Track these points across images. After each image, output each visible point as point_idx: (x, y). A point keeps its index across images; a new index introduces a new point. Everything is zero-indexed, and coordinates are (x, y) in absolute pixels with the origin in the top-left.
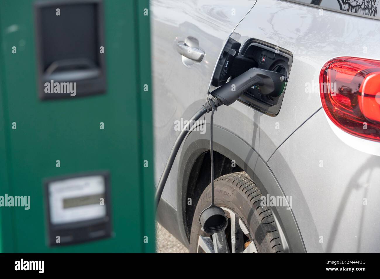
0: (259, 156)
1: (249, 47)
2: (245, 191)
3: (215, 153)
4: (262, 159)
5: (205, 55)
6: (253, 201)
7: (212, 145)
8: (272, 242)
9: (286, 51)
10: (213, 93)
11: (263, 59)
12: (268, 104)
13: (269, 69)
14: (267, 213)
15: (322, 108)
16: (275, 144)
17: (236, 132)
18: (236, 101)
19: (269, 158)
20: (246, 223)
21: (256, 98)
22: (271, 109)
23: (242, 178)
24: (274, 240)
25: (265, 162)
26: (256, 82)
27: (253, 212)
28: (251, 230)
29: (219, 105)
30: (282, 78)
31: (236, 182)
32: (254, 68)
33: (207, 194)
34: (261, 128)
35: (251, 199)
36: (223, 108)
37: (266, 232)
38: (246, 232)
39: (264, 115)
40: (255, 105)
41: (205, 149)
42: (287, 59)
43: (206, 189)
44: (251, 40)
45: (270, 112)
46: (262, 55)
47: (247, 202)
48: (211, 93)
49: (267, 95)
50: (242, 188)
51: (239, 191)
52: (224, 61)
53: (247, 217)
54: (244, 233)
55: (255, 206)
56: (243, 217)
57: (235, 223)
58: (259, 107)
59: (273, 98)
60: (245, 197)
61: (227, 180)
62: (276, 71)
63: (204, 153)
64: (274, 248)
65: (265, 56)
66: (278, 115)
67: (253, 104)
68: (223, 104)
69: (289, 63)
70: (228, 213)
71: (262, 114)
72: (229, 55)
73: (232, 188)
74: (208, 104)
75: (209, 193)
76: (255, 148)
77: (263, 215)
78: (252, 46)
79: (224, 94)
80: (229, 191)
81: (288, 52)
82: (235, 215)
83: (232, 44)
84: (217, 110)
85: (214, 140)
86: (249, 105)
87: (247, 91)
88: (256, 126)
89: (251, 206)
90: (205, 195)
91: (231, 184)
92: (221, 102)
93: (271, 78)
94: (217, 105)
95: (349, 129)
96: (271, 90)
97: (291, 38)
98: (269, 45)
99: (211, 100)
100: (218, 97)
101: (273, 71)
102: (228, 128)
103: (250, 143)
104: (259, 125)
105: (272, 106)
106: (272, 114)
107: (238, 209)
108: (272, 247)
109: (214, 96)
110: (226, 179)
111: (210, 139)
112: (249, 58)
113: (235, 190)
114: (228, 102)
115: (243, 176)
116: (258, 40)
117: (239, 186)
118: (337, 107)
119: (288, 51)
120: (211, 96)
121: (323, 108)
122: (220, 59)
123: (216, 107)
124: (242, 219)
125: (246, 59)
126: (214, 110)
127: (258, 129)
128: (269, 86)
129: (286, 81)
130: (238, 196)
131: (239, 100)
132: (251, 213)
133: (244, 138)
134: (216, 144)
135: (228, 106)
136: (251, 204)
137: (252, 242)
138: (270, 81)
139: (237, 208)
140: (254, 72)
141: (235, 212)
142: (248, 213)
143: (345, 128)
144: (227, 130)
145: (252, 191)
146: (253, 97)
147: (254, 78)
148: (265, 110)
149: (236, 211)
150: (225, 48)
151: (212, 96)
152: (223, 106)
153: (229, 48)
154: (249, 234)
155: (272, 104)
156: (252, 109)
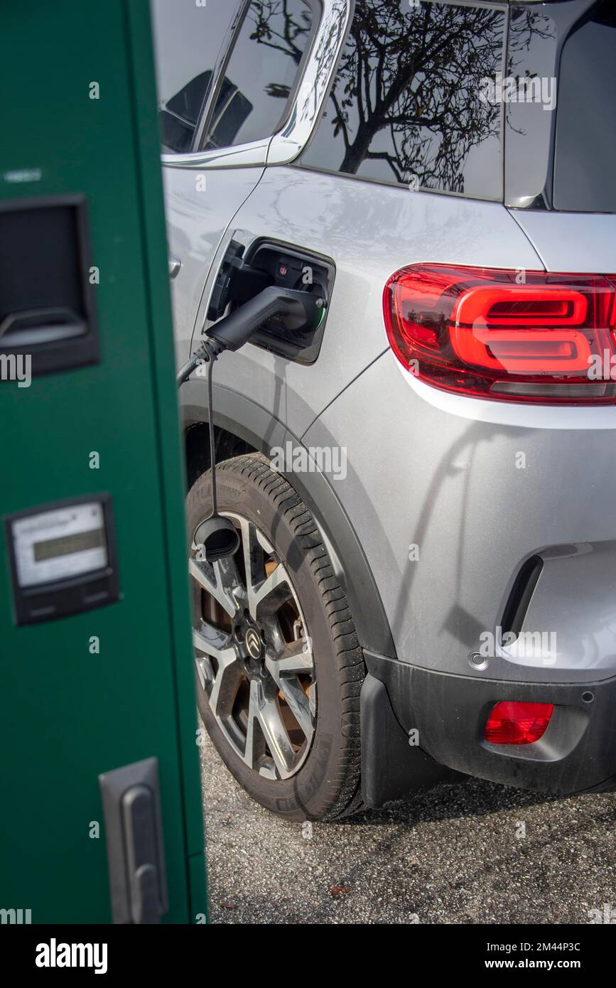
0: (288, 429)
1: (258, 251)
2: (263, 485)
3: (216, 429)
4: (292, 433)
5: (182, 265)
6: (278, 501)
7: (211, 418)
8: (314, 564)
9: (323, 258)
10: (210, 332)
11: (283, 271)
12: (295, 345)
13: (294, 288)
14: (303, 518)
15: (389, 348)
16: (314, 409)
17: (245, 392)
18: (247, 343)
19: (304, 432)
20: (269, 535)
21: (275, 336)
22: (302, 353)
23: (256, 465)
24: (316, 561)
25: (297, 438)
26: (277, 310)
27: (280, 518)
28: (278, 548)
29: (220, 351)
30: (320, 302)
31: (248, 471)
32: (271, 287)
33: (198, 492)
34: (289, 384)
35: (275, 498)
36: (226, 355)
37: (304, 549)
38: (268, 549)
39: (292, 362)
40: (276, 348)
41: (193, 421)
42: (326, 270)
43: (196, 483)
44: (261, 240)
45: (301, 358)
46: (281, 264)
47: (268, 502)
48: (206, 332)
49: (293, 331)
50: (258, 480)
51: (254, 485)
52: (224, 278)
53: (270, 526)
54: (264, 551)
55: (282, 508)
56: (263, 525)
57: (250, 535)
58: (282, 351)
59: (305, 335)
60: (264, 494)
61: (231, 468)
62: (306, 291)
63: (191, 426)
64: (318, 573)
65: (286, 266)
66: (316, 363)
67: (272, 346)
68: (226, 349)
69: (329, 276)
70: (238, 521)
71: (287, 361)
72: (231, 268)
73: (240, 481)
74: (201, 350)
75: (202, 490)
76: (280, 417)
77: (296, 522)
78: (264, 249)
79: (227, 334)
80: (238, 487)
81: (326, 258)
82: (250, 524)
83: (235, 249)
84: (217, 359)
85: (213, 409)
86: (265, 348)
87: (262, 326)
88: (279, 382)
89: (276, 510)
90: (195, 493)
91: (239, 475)
92: (222, 347)
93: (301, 303)
94: (217, 352)
95: (437, 381)
96: (301, 322)
97: (313, 231)
98: (293, 247)
99: (207, 343)
100: (219, 339)
101: (301, 289)
102: (231, 386)
103: (271, 409)
104: (284, 380)
105: (304, 348)
106: (305, 361)
107: (254, 515)
108: (314, 571)
109: (211, 336)
110: (229, 467)
111: (209, 408)
112: (258, 269)
113: (246, 484)
114: (234, 346)
115: (256, 461)
116: (272, 239)
117: (252, 477)
118: (414, 346)
119: (326, 256)
120: (205, 338)
121: (391, 349)
122: (219, 276)
123: (216, 354)
124: (260, 530)
125: (255, 271)
126: (214, 360)
127: (283, 386)
128: (297, 315)
129: (326, 306)
130: (253, 493)
131: (251, 342)
132: (277, 519)
133: (261, 402)
134: (218, 414)
135: (234, 351)
136: (275, 506)
137: (281, 565)
138: (300, 307)
139: (251, 512)
140: (273, 294)
141: (248, 518)
142: (272, 519)
143: (427, 379)
144: (229, 389)
145: (275, 484)
146: (269, 333)
147: (274, 303)
148: (294, 355)
149: (250, 517)
150: (225, 257)
151: (208, 337)
152: (226, 352)
153: (232, 257)
154: (274, 553)
155: (303, 345)
156: (271, 355)
